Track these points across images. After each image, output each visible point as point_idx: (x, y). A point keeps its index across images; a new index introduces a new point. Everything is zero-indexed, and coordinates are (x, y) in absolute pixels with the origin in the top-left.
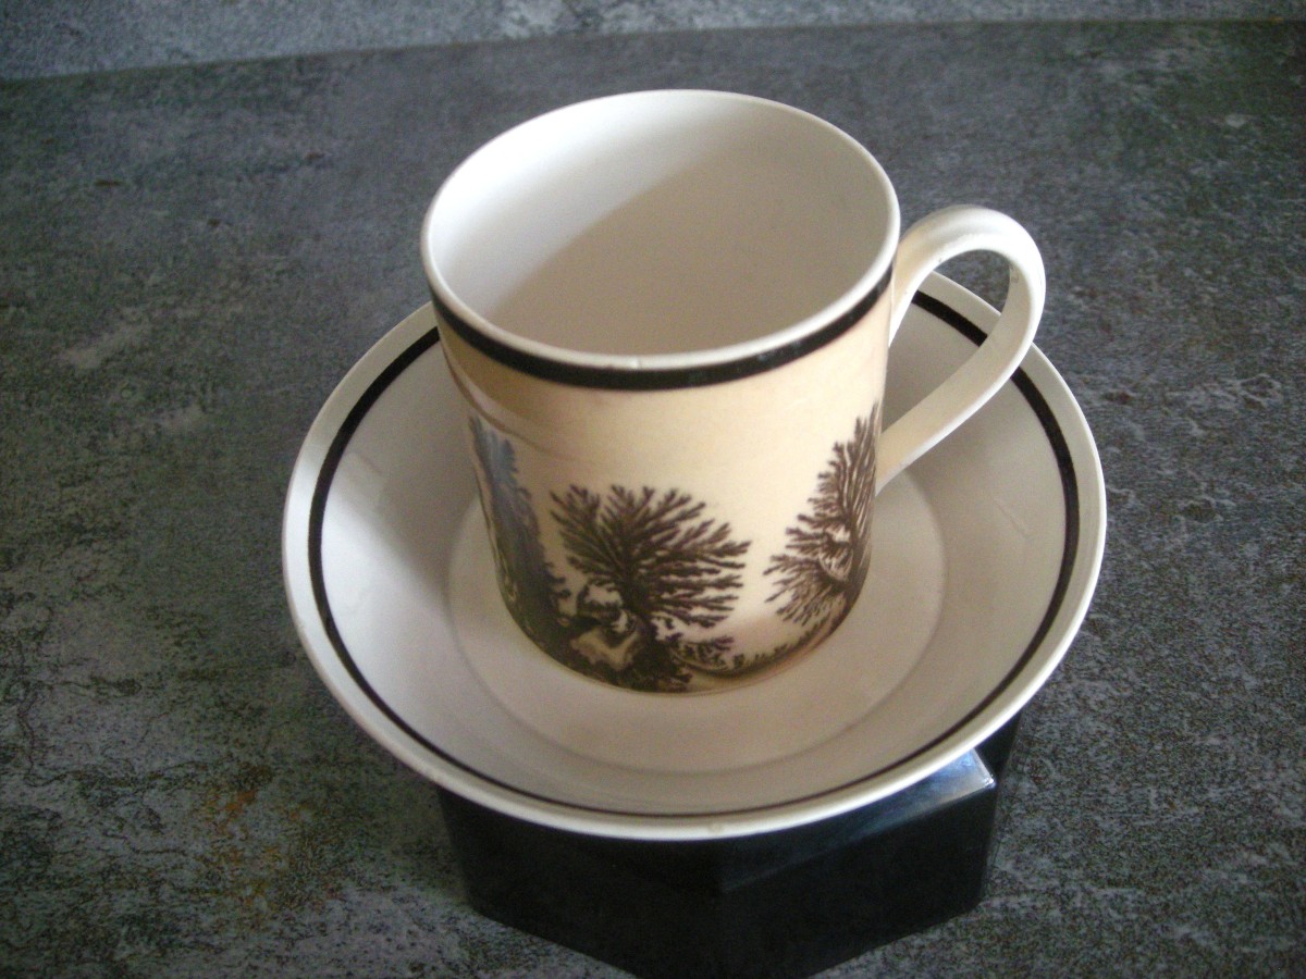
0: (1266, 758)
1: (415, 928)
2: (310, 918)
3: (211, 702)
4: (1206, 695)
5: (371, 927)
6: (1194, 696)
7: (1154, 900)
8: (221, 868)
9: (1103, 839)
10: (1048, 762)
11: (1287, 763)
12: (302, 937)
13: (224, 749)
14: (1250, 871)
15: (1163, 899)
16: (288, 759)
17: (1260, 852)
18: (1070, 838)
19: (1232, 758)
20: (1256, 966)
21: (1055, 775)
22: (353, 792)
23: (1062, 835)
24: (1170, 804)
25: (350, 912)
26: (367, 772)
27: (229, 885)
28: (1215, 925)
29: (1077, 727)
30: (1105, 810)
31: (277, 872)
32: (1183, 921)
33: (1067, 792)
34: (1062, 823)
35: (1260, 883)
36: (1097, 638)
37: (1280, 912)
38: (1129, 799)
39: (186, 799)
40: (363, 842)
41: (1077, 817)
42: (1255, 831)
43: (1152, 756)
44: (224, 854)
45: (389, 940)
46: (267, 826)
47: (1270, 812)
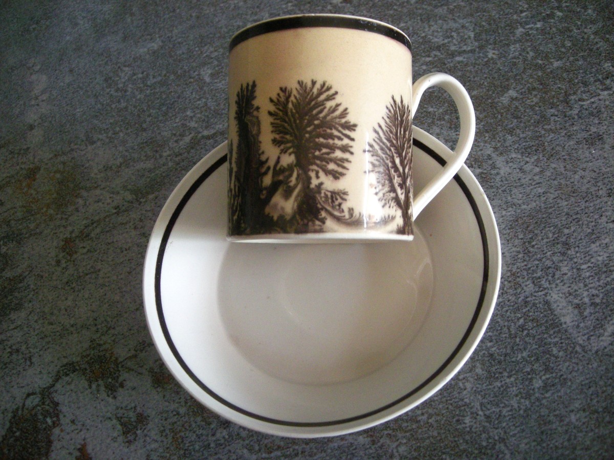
0: (424, 24)
1: (112, 195)
2: (71, 208)
3: (7, 154)
4: (396, 10)
5: (95, 201)
6: (391, 12)
8: (32, 207)
11: (433, 24)
12: (70, 216)
13: (18, 167)
16: (44, 161)
17: (429, 56)
19: (411, 29)
20: (436, 94)
22: (73, 161)
25: (86, 200)
26: (76, 152)
27: (36, 211)
31: (53, 199)
35: (431, 67)
36: (348, 5)
39: (9, 190)
40: (83, 175)
42: (426, 50)
44: (31, 202)
45: (103, 203)
46: (44, 185)
47: (430, 42)
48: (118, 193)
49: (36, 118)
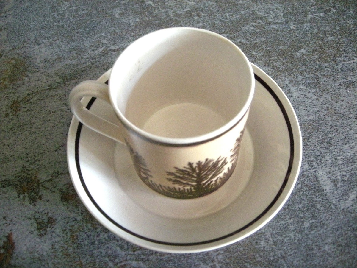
0: (254, 4)
1: (47, 78)
2: (20, 82)
5: (36, 80)
7: (231, 35)
9: (217, 25)
10: (201, 12)
11: (259, 4)
12: (18, 87)
14: (253, 26)
15: (233, 35)
16: (5, 51)
17: (255, 22)
18: (209, 26)
19: (246, 5)
20: (258, 45)
21: (203, 14)
22: (25, 53)
23: (207, 26)
24: (232, 16)
25: (30, 79)
26: (27, 48)
28: (246, 38)
29: (207, 4)
30: (216, 19)
31: (9, 75)
32: (239, 38)
33: (206, 17)
34: (206, 24)
35: (256, 28)
37: (262, 33)
38: (222, 16)
40: (30, 63)
41: (209, 22)
42: (254, 19)
43: (226, 7)
45: (41, 82)
46: (3, 66)
47: (256, 14)
48: (52, 77)
49: (3, 24)
